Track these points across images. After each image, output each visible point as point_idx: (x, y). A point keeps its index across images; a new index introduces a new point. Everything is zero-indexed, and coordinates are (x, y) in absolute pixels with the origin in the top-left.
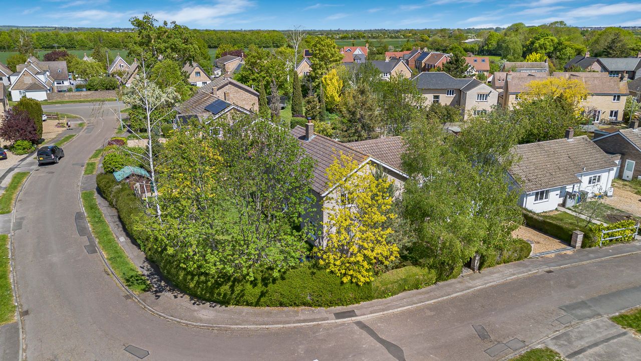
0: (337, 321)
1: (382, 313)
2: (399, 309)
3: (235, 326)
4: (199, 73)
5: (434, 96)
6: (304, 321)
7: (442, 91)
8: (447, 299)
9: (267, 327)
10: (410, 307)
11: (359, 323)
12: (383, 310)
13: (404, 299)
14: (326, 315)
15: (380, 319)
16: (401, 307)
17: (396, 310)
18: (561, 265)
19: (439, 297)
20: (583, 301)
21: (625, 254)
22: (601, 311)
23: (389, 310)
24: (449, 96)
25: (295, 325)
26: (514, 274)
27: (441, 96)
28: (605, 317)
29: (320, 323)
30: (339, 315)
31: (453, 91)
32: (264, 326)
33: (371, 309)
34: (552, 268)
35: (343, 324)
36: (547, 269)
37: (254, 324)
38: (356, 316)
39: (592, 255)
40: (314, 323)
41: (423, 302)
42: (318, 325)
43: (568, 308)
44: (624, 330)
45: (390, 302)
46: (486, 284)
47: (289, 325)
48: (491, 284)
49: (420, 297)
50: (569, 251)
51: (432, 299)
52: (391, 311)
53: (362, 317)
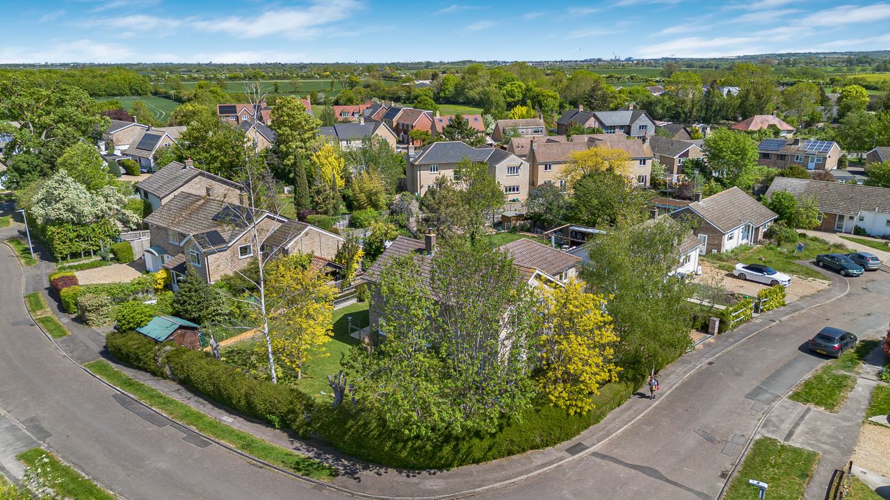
0: (574, 457)
1: (608, 439)
3: (480, 489)
6: (544, 465)
9: (512, 481)
10: (626, 426)
11: (595, 454)
12: (606, 436)
13: (615, 419)
14: (560, 455)
15: (610, 444)
16: (619, 429)
18: (715, 355)
19: (644, 411)
20: (758, 387)
21: (755, 334)
22: (778, 393)
23: (611, 434)
25: (538, 472)
26: (686, 373)
28: (785, 398)
29: (560, 463)
30: (571, 451)
32: (509, 481)
33: (595, 437)
34: (710, 360)
35: (581, 459)
36: (707, 361)
37: (496, 481)
38: (588, 448)
39: (731, 340)
41: (634, 419)
42: (559, 466)
43: (752, 395)
44: (806, 407)
45: (605, 426)
46: (671, 387)
47: (533, 473)
49: (628, 413)
50: (711, 340)
51: (639, 414)
52: (614, 435)
53: (594, 447)
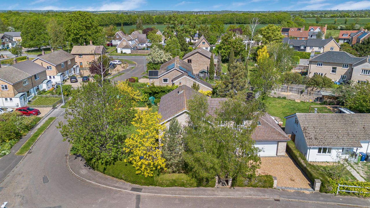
2: (164, 195)
4: (204, 42)
5: (333, 67)
7: (339, 65)
8: (195, 197)
9: (99, 185)
10: (171, 195)
11: (138, 196)
12: (156, 193)
14: (128, 187)
17: (162, 195)
18: (290, 199)
19: (191, 195)
21: (351, 205)
24: (344, 68)
27: (338, 68)
30: (133, 189)
31: (347, 65)
33: (150, 191)
36: (277, 198)
38: (141, 192)
39: (322, 199)
40: (120, 189)
41: (180, 195)
45: (164, 189)
47: (108, 187)
48: (229, 197)
53: (143, 193)
